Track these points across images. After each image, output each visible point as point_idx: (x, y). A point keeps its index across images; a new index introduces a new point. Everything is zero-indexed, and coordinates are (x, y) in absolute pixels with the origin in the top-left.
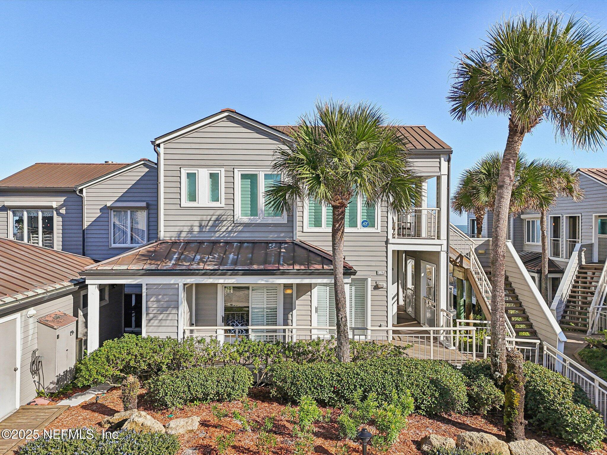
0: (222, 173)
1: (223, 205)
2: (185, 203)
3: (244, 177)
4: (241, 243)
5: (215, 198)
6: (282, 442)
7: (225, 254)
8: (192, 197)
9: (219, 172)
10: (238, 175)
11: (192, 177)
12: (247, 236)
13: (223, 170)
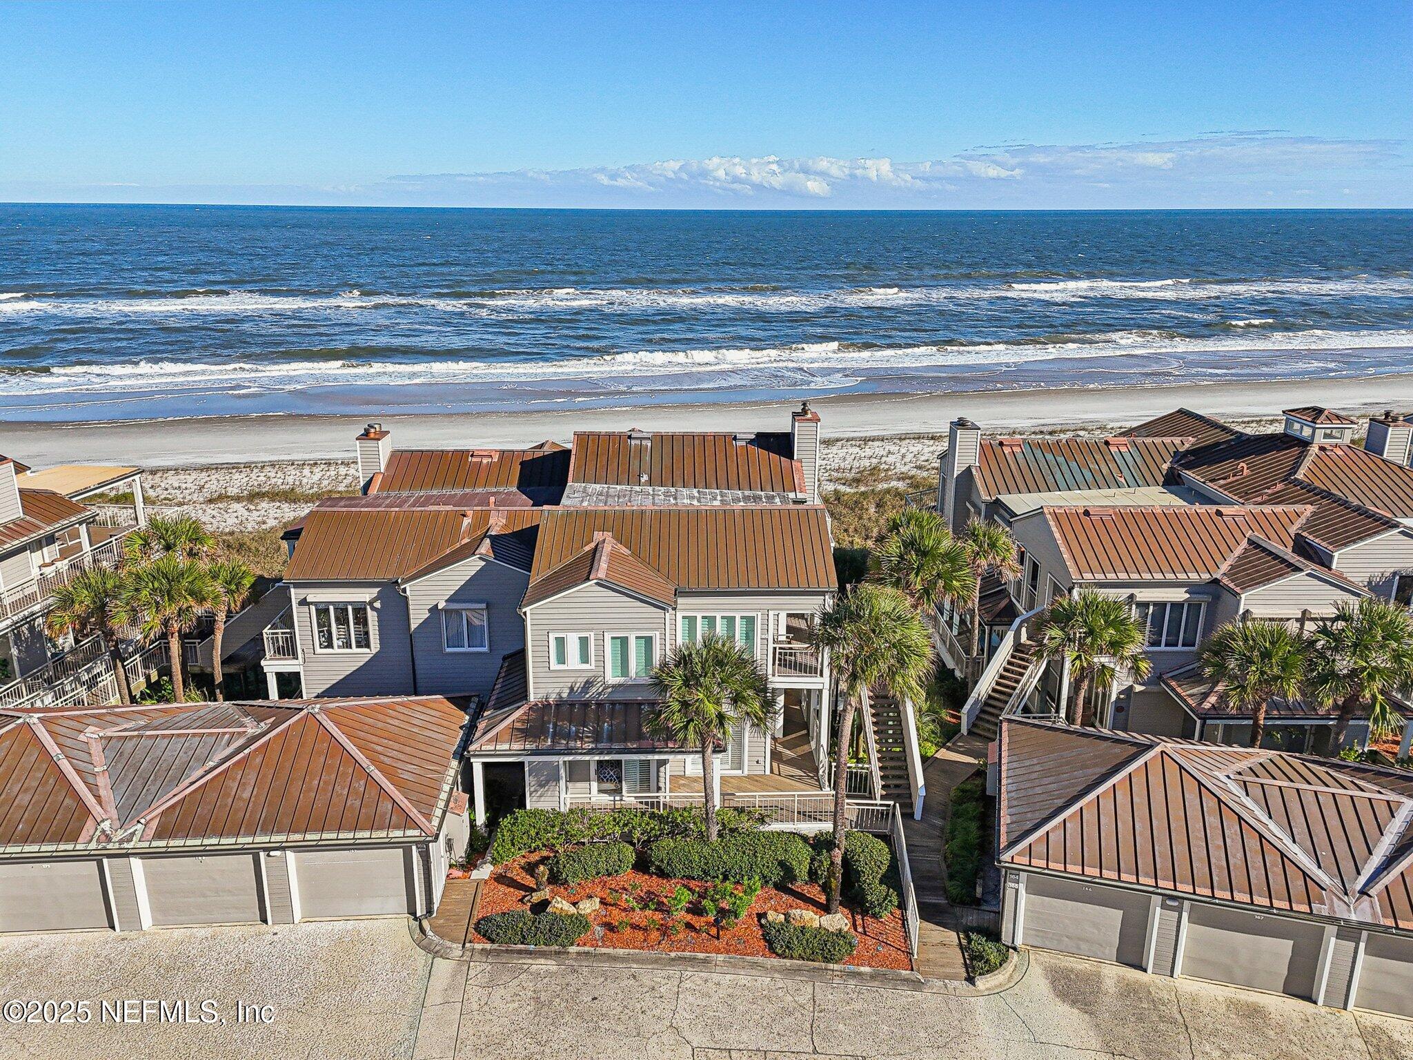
0: (592, 637)
1: (593, 667)
2: (554, 665)
3: (614, 639)
4: (613, 703)
5: (585, 658)
7: (598, 725)
8: (562, 659)
9: (588, 636)
10: (608, 636)
11: (561, 642)
12: (618, 697)
13: (592, 634)
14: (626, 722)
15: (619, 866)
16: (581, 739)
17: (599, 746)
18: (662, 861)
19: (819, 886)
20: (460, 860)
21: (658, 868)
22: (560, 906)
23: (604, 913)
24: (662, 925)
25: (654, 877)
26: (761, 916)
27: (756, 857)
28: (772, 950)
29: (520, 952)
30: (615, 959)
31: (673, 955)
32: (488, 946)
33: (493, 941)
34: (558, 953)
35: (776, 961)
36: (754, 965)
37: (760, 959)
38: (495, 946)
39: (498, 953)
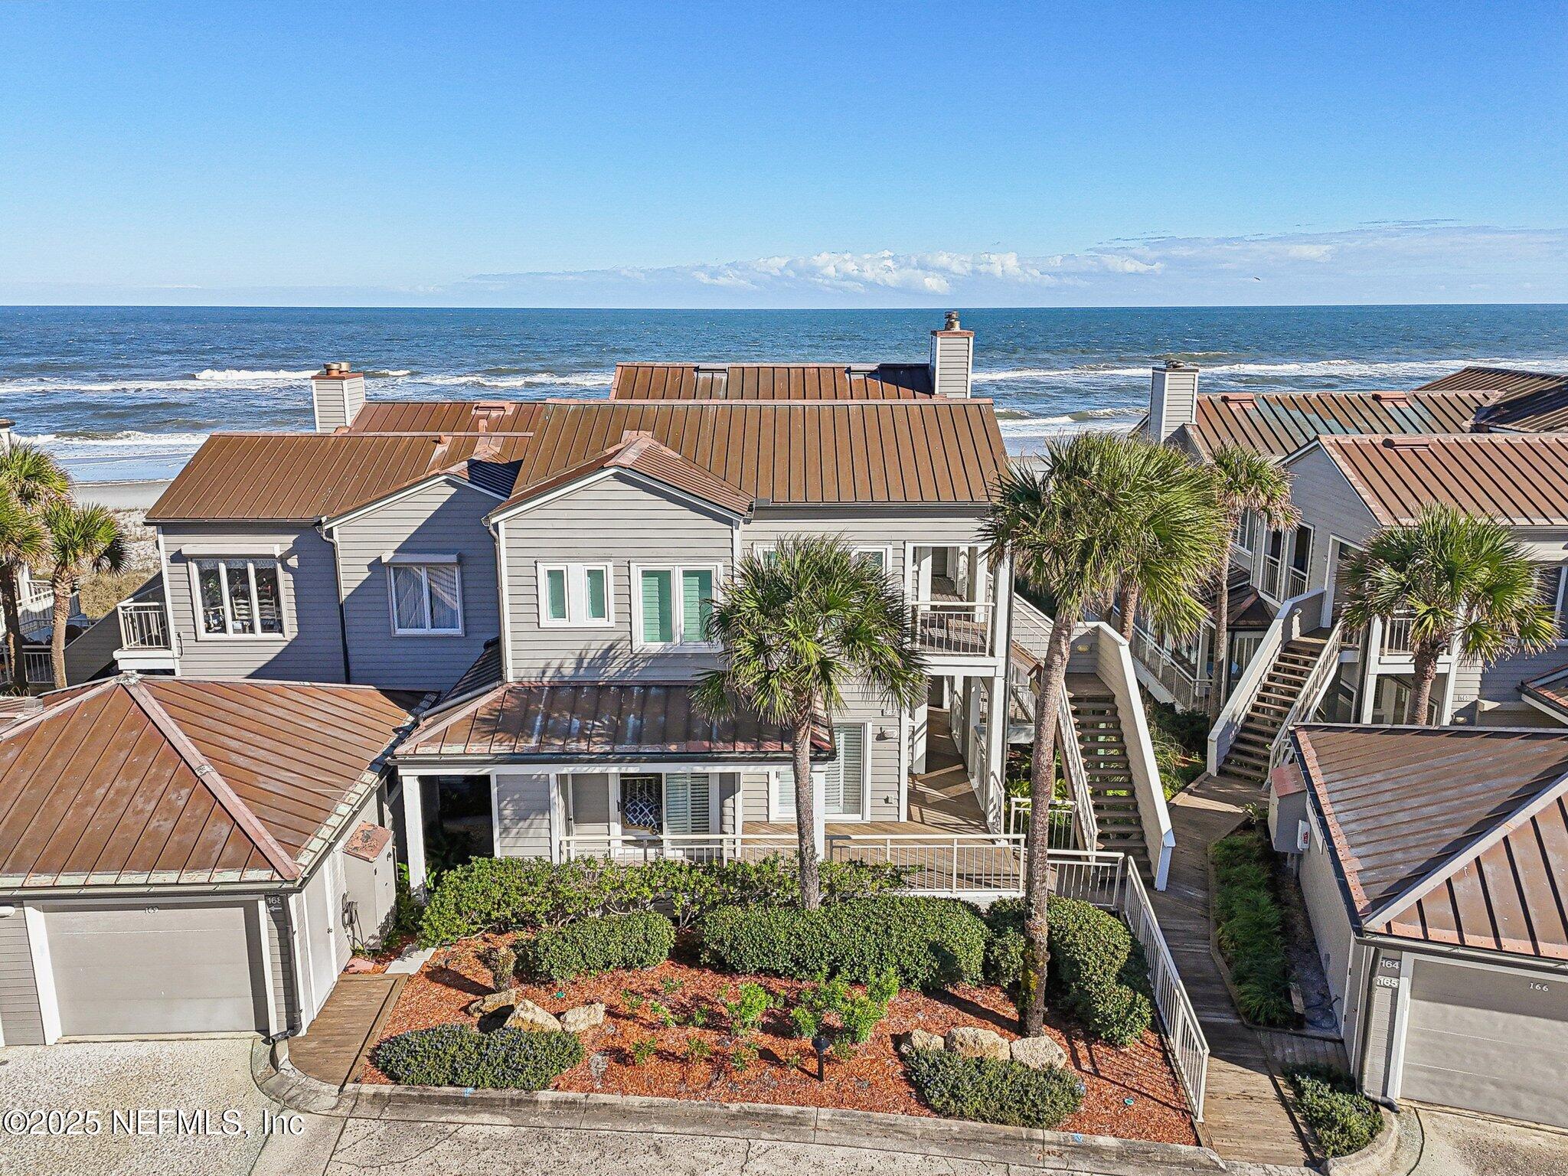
0: (609, 569)
1: (612, 623)
2: (547, 620)
3: (646, 574)
4: (646, 687)
5: (598, 607)
6: (718, 1043)
7: (619, 718)
8: (559, 606)
9: (604, 568)
10: (636, 572)
11: (556, 577)
12: (656, 675)
13: (610, 565)
14: (666, 713)
15: (646, 952)
16: (588, 738)
17: (618, 749)
18: (721, 942)
19: (1003, 990)
20: (372, 942)
21: (715, 954)
22: (529, 1016)
23: (610, 1031)
24: (717, 1053)
25: (708, 972)
26: (898, 1040)
27: (890, 936)
28: (924, 1102)
29: (445, 1100)
30: (625, 1114)
31: (734, 1107)
32: (387, 1089)
33: (396, 1079)
34: (516, 1103)
35: (931, 1123)
36: (889, 1130)
37: (902, 1119)
38: (400, 1089)
39: (404, 1101)
